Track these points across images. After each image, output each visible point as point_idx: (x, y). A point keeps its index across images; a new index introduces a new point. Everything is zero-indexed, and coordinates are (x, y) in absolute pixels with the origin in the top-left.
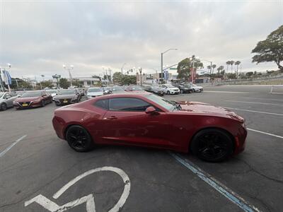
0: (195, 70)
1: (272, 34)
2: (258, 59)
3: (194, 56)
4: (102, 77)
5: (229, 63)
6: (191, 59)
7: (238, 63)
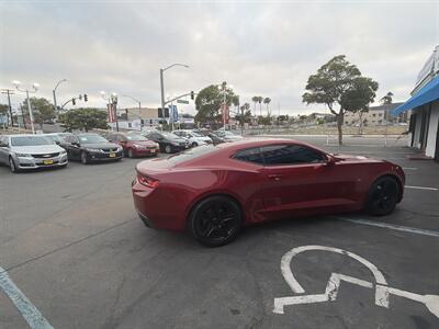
1: (324, 67)
2: (308, 99)
3: (224, 84)
5: (256, 99)
6: (220, 88)
7: (267, 101)
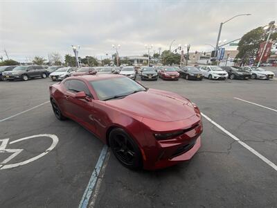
0: (270, 45)
3: (273, 23)
4: (152, 55)
6: (266, 28)
